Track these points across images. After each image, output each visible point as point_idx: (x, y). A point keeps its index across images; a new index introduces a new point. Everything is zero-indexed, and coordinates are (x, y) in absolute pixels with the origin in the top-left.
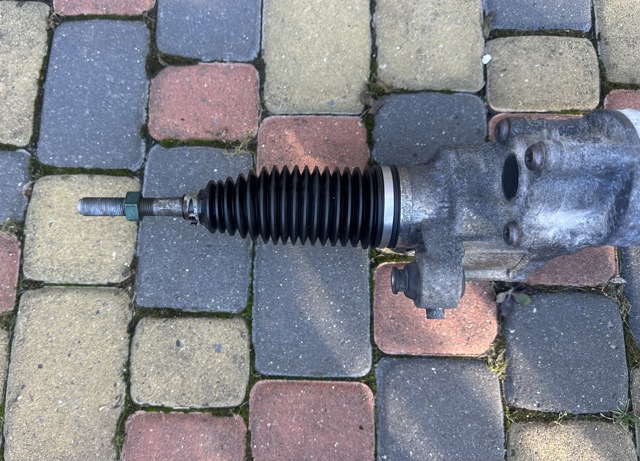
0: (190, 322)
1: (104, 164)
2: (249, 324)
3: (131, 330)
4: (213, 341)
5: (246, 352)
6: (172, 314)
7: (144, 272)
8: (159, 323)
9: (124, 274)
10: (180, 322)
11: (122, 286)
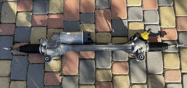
0: (18, 81)
1: (6, 59)
2: (27, 82)
3: (10, 83)
4: (21, 84)
5: (26, 86)
6: (16, 80)
7: (11, 75)
8: (14, 82)
9: (9, 75)
10: (17, 82)
11: (9, 77)
